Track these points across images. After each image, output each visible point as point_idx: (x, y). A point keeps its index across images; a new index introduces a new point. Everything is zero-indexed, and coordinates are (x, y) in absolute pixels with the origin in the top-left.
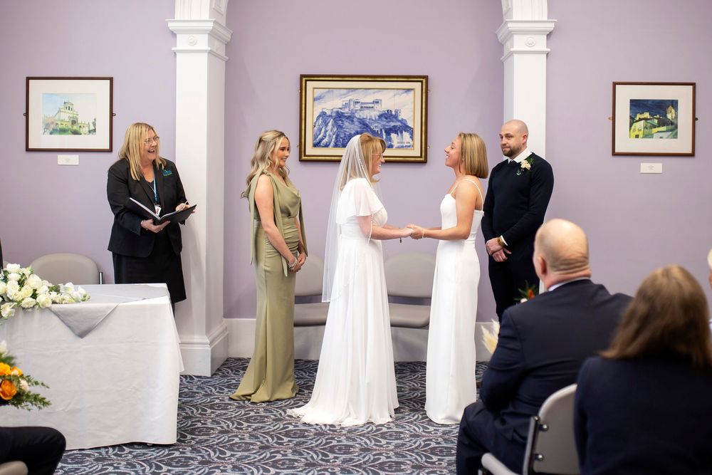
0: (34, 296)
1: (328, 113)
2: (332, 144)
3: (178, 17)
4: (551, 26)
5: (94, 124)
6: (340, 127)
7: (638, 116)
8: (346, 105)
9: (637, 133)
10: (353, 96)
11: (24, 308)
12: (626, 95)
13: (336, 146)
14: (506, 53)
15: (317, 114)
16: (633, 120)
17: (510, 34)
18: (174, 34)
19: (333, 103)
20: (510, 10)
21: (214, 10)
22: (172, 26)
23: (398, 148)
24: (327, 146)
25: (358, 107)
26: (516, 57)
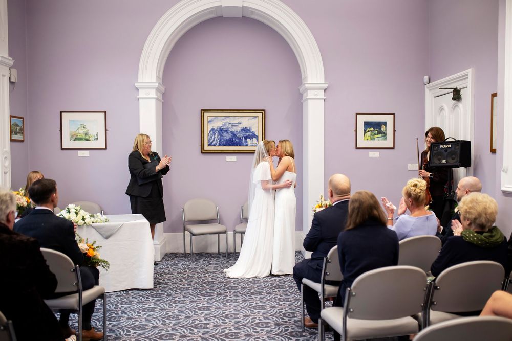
0: (83, 219)
1: (215, 129)
2: (218, 144)
3: (140, 81)
4: (326, 86)
5: (97, 135)
6: (221, 136)
7: (368, 130)
8: (224, 125)
9: (367, 138)
10: (228, 120)
11: (79, 225)
12: (362, 119)
13: (220, 145)
14: (304, 98)
15: (209, 129)
16: (365, 132)
17: (306, 90)
18: (137, 89)
19: (218, 124)
20: (306, 78)
21: (158, 77)
22: (137, 85)
23: (251, 146)
24: (215, 145)
25: (230, 125)
26: (309, 101)
